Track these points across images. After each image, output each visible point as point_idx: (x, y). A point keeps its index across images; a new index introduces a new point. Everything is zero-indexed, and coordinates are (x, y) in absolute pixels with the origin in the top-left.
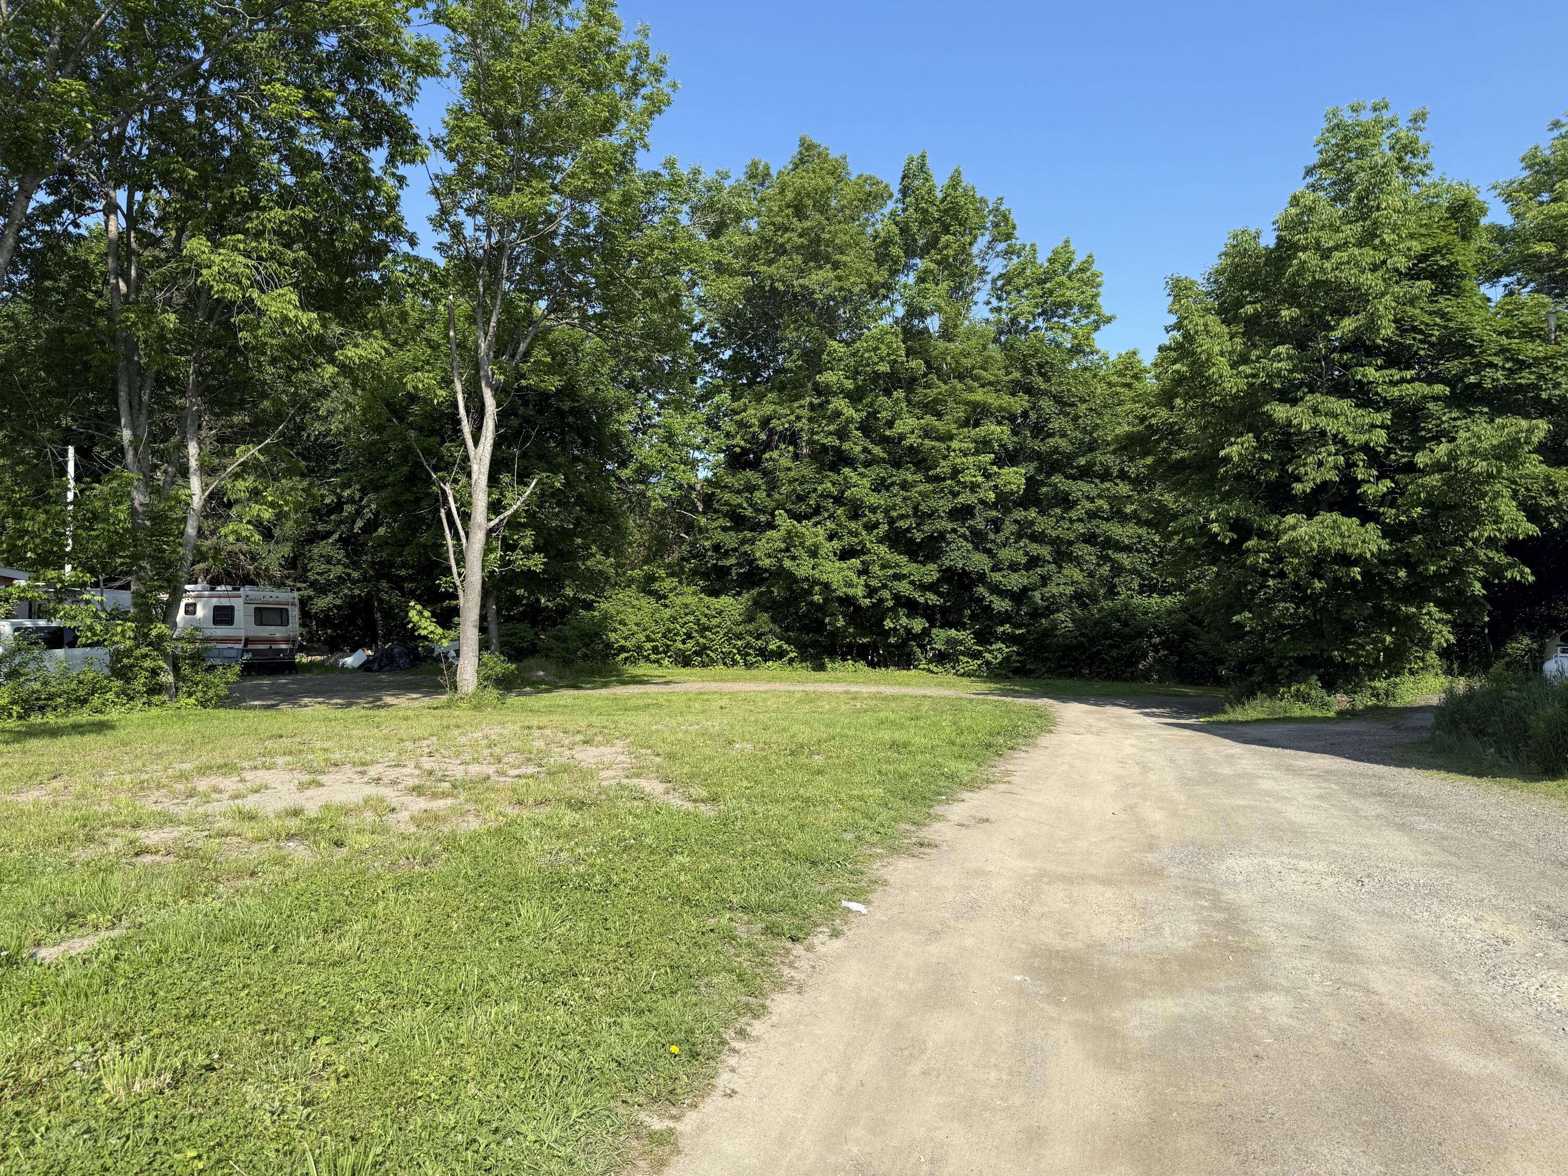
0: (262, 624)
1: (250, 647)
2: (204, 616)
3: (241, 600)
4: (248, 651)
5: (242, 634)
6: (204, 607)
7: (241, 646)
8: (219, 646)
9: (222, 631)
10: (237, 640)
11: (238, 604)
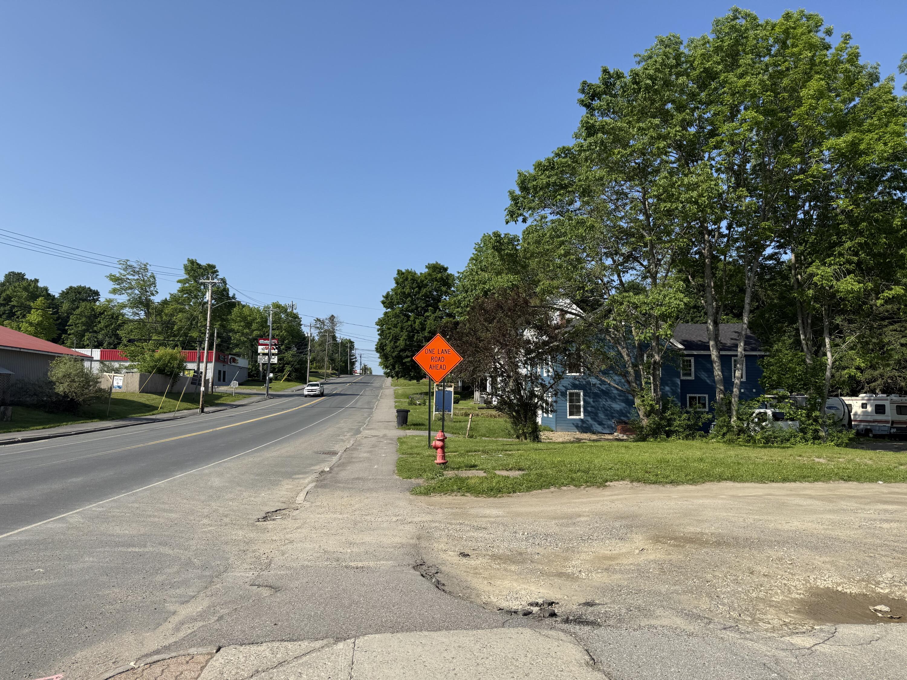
0: (901, 414)
1: (894, 426)
2: (872, 410)
3: (888, 402)
4: (894, 428)
5: (890, 419)
6: (871, 406)
7: (889, 425)
8: (879, 425)
9: (880, 417)
10: (887, 422)
11: (887, 404)
